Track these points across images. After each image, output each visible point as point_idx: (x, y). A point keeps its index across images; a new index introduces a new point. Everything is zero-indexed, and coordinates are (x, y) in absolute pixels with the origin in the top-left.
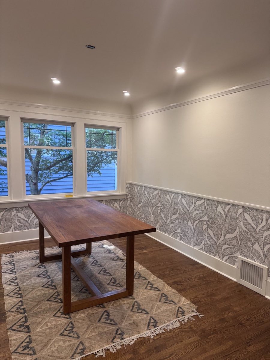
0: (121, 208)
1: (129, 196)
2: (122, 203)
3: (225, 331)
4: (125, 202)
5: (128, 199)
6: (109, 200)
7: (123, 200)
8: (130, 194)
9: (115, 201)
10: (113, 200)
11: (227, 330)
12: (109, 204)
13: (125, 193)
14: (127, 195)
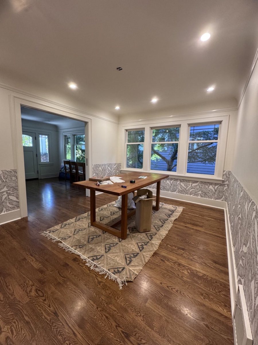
0: (216, 191)
1: (227, 183)
2: (218, 187)
3: (105, 316)
4: (222, 187)
5: (225, 185)
6: (204, 182)
7: (219, 185)
8: (227, 181)
9: (211, 184)
10: (209, 183)
11: (107, 317)
12: (204, 185)
13: (221, 179)
14: (223, 181)
